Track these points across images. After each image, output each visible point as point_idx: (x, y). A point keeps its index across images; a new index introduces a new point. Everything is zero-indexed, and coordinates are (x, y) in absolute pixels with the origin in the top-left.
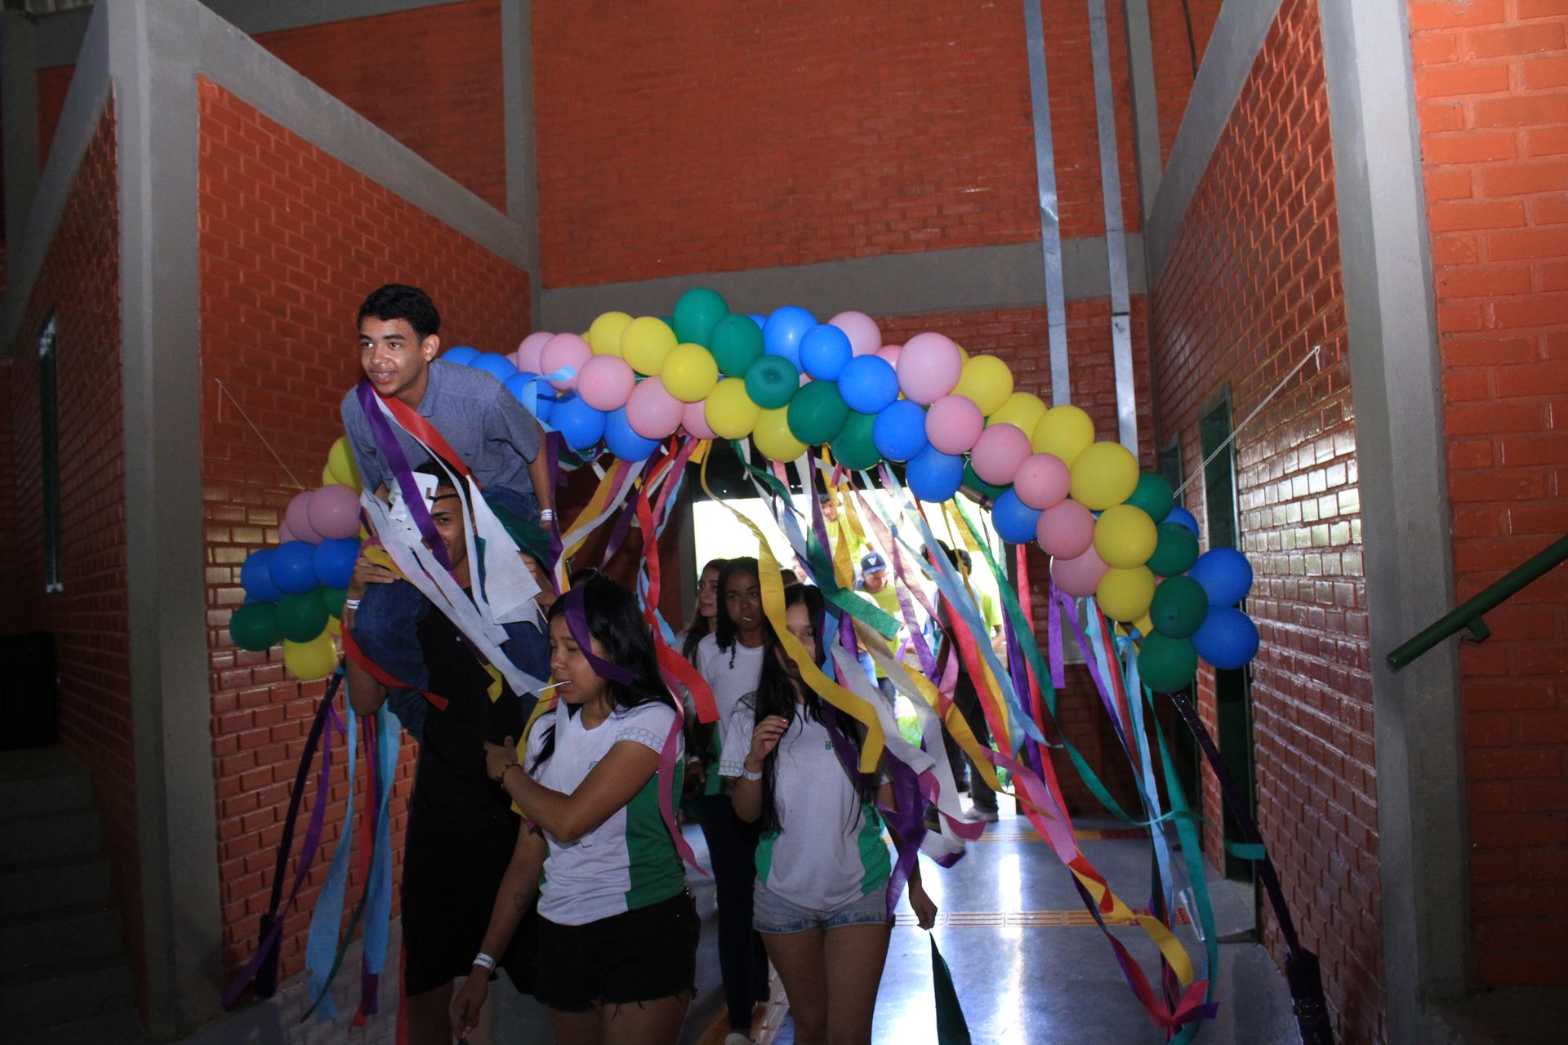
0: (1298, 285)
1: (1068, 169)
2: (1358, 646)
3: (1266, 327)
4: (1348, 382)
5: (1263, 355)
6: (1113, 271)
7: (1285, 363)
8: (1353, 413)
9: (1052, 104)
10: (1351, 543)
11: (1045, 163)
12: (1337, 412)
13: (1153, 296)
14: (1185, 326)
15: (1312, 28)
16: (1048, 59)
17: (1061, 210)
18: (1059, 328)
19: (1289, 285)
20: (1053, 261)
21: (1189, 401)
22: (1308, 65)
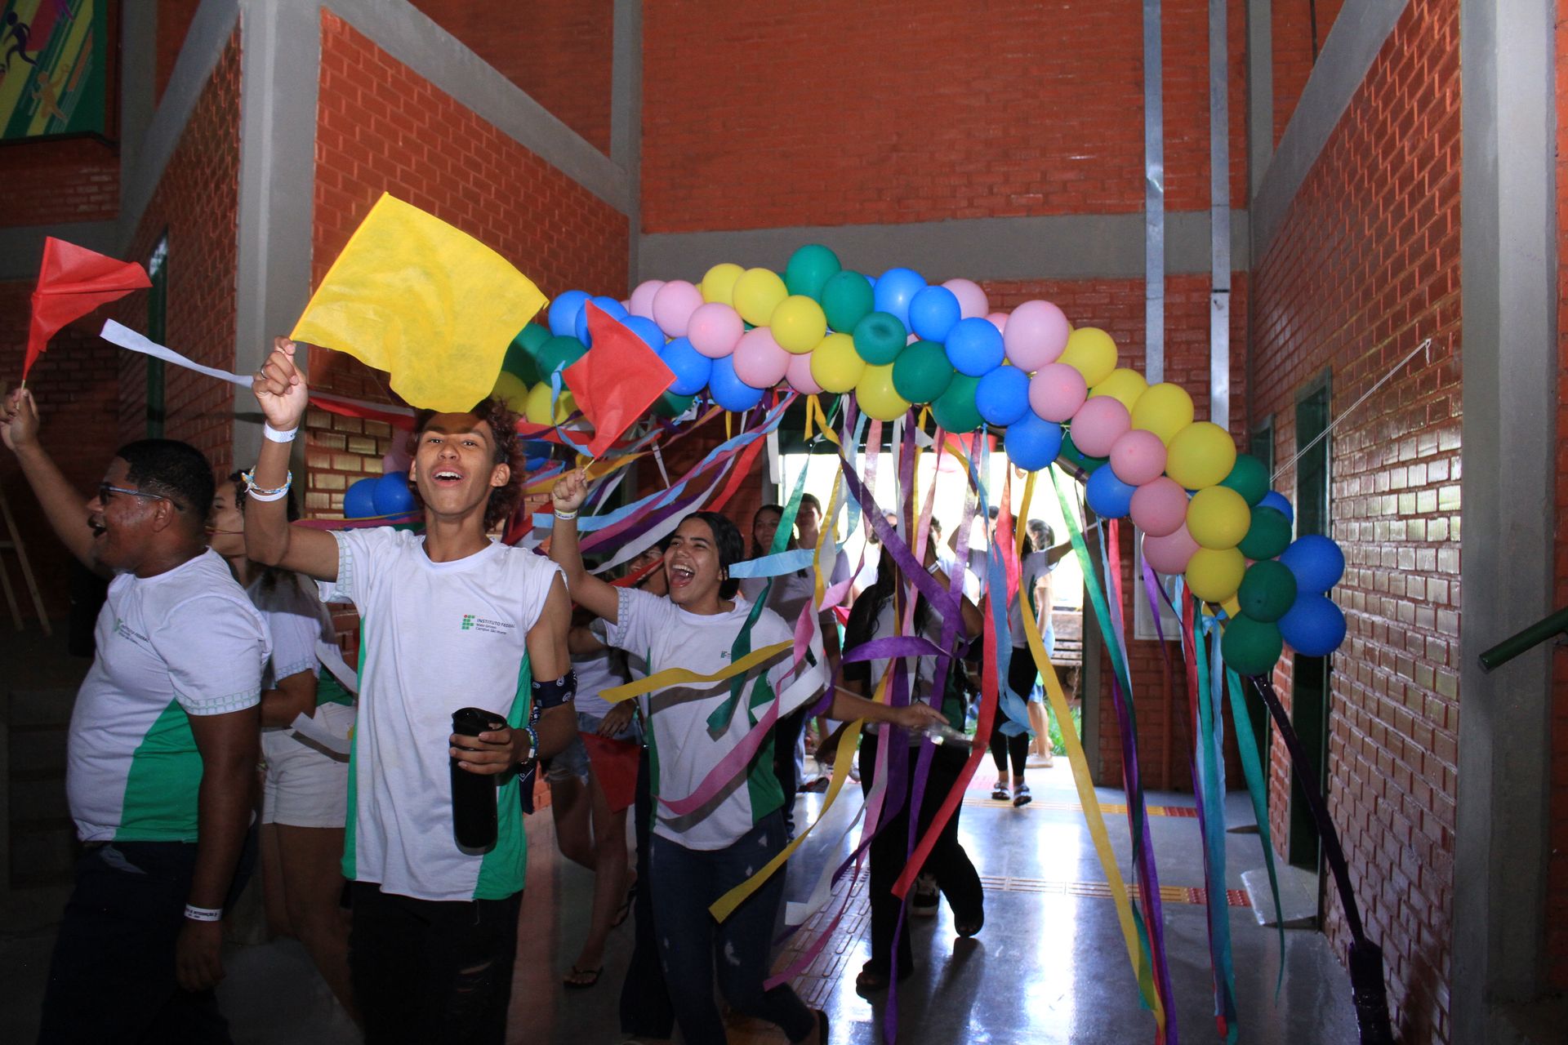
0: (1412, 275)
1: (1177, 141)
2: (1448, 644)
3: (1374, 315)
4: (1458, 378)
5: (1369, 344)
6: (1215, 248)
7: (1391, 352)
8: (1461, 409)
9: (1164, 74)
10: (1448, 539)
11: (1154, 133)
12: (1442, 408)
13: (1255, 274)
14: (1287, 308)
15: (1451, 13)
16: (1164, 28)
17: (1167, 182)
18: (1156, 301)
19: (1402, 275)
20: (1156, 233)
21: (1285, 384)
22: (1443, 51)
